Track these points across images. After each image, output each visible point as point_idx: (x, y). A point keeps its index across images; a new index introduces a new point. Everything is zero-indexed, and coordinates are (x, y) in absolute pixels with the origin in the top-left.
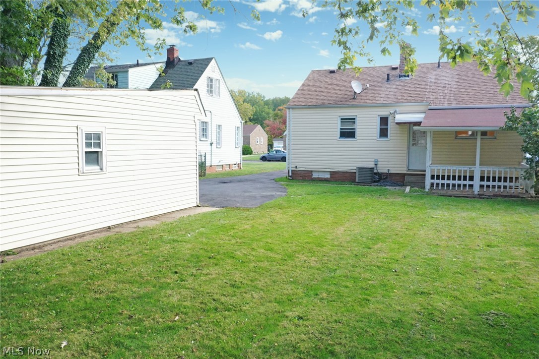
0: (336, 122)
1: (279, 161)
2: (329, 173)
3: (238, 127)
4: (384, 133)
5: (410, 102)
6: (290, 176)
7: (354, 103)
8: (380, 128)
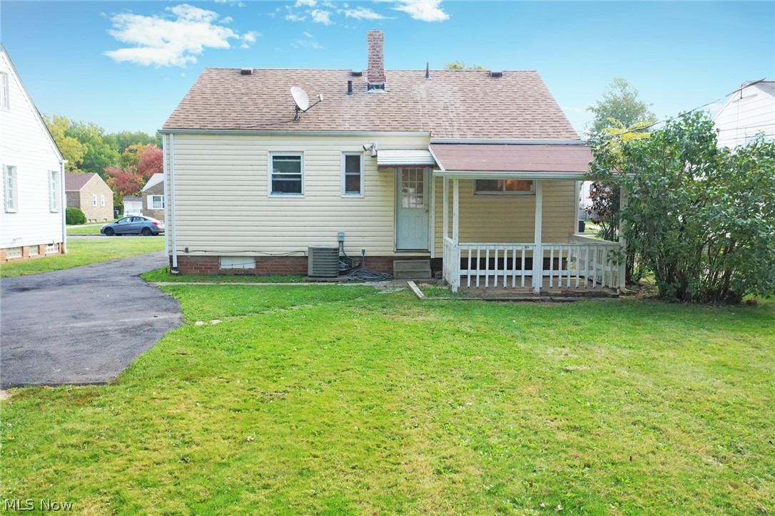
0: (264, 162)
1: (137, 234)
2: (252, 261)
3: (54, 173)
4: (353, 184)
5: (397, 129)
6: (175, 269)
7: (297, 127)
8: (347, 176)
